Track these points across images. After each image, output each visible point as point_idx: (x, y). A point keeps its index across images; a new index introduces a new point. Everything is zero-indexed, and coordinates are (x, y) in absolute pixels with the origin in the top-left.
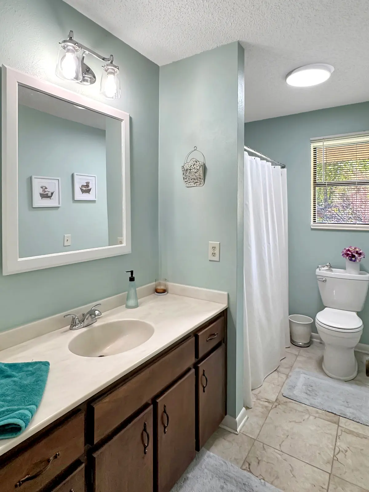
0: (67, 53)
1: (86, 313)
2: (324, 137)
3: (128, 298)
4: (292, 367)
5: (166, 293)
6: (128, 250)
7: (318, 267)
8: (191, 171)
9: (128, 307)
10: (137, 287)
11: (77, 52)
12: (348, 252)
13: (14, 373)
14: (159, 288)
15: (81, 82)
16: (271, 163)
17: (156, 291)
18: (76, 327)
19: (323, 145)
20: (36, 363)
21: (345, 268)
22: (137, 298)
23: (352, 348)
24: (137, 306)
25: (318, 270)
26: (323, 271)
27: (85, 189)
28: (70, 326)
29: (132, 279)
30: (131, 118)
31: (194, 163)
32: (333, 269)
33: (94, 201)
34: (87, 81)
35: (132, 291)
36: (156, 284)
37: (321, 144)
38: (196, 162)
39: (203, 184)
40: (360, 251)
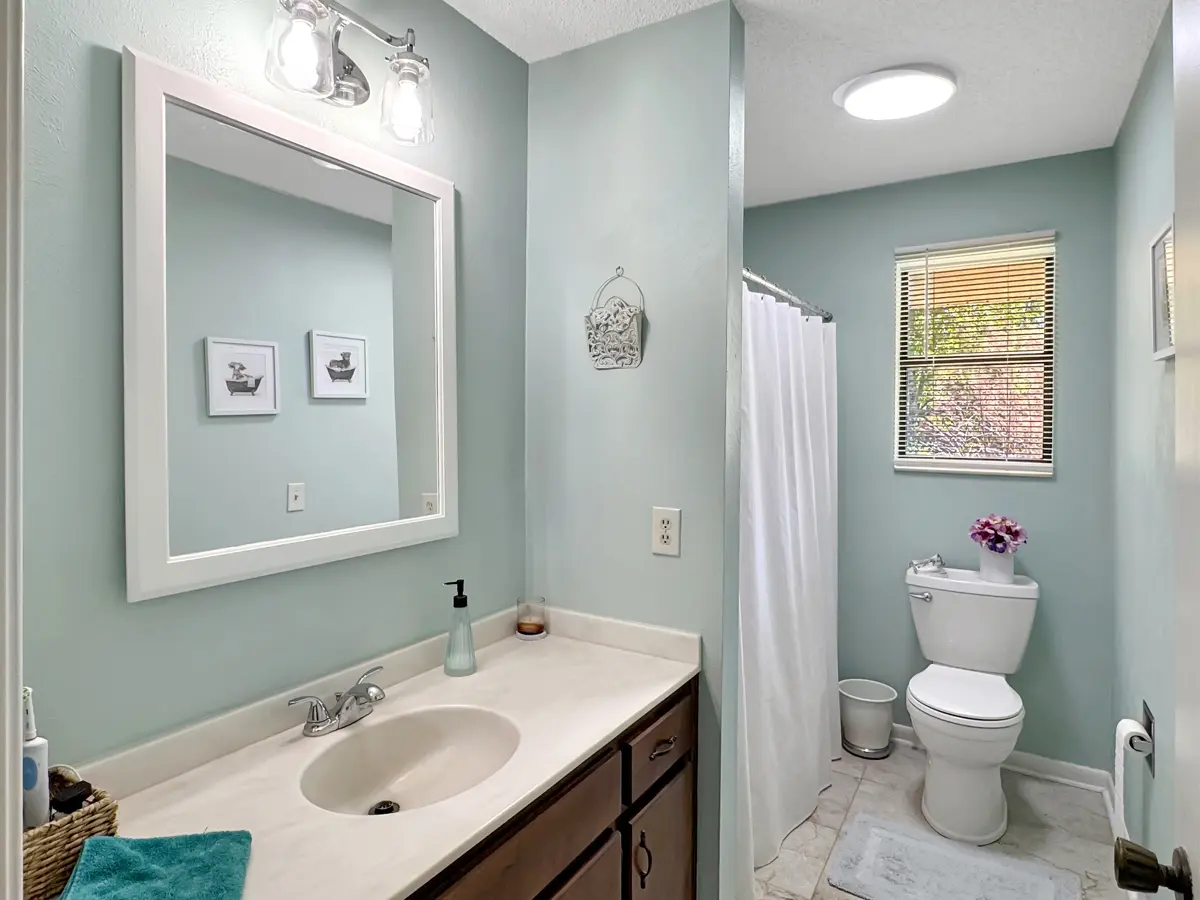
0: (294, 21)
1: (344, 692)
2: (930, 246)
3: (450, 648)
4: (847, 809)
5: (544, 633)
6: (451, 530)
7: (911, 564)
8: (610, 328)
9: (451, 672)
10: (474, 620)
11: (321, 17)
12: (986, 529)
13: (155, 867)
14: (526, 620)
15: (330, 98)
16: (799, 310)
17: (520, 629)
18: (320, 729)
19: (927, 266)
20: (215, 836)
21: (977, 569)
22: (471, 650)
23: (995, 765)
24: (473, 670)
25: (910, 571)
26: (923, 576)
27: (338, 369)
28: (303, 725)
29: (460, 602)
30: (457, 195)
31: (615, 309)
32: (947, 570)
33: (361, 401)
34: (347, 97)
35: (461, 632)
36: (518, 612)
37: (921, 262)
38: (622, 306)
39: (638, 362)
40: (1015, 526)
